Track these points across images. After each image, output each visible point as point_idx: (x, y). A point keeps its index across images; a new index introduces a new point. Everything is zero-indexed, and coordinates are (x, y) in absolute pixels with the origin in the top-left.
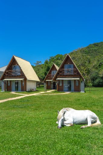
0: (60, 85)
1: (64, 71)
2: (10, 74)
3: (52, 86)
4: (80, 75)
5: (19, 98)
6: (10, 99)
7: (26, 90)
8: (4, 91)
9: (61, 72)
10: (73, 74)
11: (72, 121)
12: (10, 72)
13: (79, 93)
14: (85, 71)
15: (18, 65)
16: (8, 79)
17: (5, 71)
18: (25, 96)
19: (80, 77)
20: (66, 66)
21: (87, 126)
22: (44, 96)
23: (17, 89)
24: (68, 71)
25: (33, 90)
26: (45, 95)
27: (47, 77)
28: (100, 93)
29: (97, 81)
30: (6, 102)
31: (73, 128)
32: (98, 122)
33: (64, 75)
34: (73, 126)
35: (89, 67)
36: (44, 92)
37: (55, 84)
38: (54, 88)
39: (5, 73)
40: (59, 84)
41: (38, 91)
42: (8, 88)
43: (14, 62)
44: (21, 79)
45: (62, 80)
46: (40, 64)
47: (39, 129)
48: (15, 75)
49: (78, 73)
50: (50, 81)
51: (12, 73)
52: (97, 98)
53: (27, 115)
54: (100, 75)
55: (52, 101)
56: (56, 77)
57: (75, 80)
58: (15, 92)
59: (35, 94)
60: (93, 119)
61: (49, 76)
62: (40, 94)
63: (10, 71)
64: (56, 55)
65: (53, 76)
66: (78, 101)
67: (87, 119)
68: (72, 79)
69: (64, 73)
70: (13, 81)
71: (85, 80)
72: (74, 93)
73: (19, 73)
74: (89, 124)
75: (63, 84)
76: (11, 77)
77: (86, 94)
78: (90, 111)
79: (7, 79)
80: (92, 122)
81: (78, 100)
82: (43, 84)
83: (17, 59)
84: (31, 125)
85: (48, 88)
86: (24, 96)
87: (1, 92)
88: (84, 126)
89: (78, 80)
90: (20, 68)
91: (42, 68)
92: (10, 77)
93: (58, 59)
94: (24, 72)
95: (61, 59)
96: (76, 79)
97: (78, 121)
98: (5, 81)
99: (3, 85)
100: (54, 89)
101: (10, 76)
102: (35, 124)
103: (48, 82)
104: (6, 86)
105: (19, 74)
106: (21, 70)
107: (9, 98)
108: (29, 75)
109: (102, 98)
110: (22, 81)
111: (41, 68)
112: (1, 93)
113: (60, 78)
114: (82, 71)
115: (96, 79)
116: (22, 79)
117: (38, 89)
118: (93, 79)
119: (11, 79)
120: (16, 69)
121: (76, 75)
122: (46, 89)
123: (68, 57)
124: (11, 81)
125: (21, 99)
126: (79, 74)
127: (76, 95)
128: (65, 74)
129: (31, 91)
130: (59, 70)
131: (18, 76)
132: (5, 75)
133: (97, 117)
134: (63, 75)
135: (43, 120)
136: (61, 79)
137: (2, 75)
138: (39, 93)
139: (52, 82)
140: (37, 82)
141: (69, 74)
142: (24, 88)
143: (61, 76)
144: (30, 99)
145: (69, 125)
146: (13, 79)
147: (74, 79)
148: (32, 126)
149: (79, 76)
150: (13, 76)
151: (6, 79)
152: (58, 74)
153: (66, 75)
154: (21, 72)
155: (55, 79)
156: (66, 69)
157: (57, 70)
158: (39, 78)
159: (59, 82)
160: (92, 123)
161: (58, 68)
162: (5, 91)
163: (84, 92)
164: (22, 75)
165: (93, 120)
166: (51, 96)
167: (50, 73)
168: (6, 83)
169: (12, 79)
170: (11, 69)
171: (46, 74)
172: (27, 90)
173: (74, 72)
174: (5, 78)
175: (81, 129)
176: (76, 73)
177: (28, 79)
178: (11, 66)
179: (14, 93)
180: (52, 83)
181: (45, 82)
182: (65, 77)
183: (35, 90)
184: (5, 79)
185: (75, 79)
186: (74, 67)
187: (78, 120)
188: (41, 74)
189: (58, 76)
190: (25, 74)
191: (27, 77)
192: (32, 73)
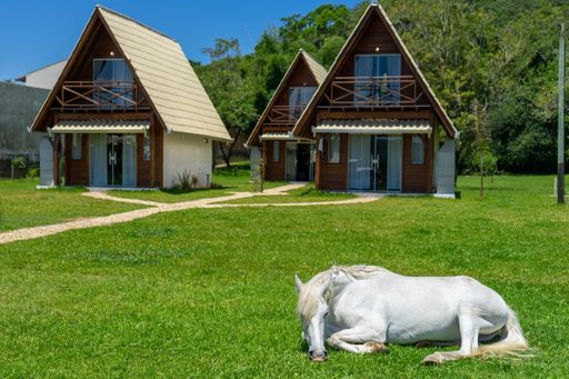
0: (331, 161)
1: (351, 87)
2: (81, 101)
3: (292, 163)
4: (433, 109)
5: (126, 220)
6: (80, 224)
7: (159, 184)
8: (52, 185)
9: (337, 92)
10: (397, 104)
11: (382, 326)
12: (81, 91)
13: (426, 201)
14: (463, 89)
15: (120, 53)
16: (73, 128)
17: (58, 89)
18: (155, 211)
19: (436, 119)
20: (364, 61)
21: (454, 354)
22: (251, 213)
23: (115, 178)
24: (374, 90)
25: (195, 181)
26: (253, 208)
27: (267, 120)
28: (536, 202)
29: (525, 139)
30: (59, 236)
31: (386, 363)
32: (515, 338)
33: (354, 110)
34: (387, 352)
35: (481, 71)
36: (249, 195)
37: (308, 157)
38: (303, 174)
39: (59, 94)
40: (325, 153)
41: (221, 188)
42: (74, 173)
43: (98, 42)
44: (136, 128)
45: (344, 136)
46: (232, 53)
47: (216, 365)
48: (106, 106)
49: (426, 98)
50: (283, 142)
51: (91, 96)
52: (518, 224)
53: (160, 297)
54: (541, 109)
55: (288, 236)
56: (313, 119)
57: (407, 137)
58: (109, 193)
59: (203, 203)
60: (487, 323)
61: (276, 115)
62: (230, 202)
63: (81, 84)
64: (314, 10)
65: (297, 113)
66: (421, 239)
67: (456, 322)
68: (395, 128)
69: (351, 98)
70: (98, 135)
71: (457, 134)
72: (400, 201)
73: (126, 94)
74: (469, 346)
75: (344, 152)
76: (88, 116)
77: (463, 204)
78: (475, 282)
79: (67, 128)
80: (480, 336)
81: (422, 231)
82: (246, 155)
83: (115, 23)
84: (176, 344)
85: (272, 175)
86: (149, 212)
87: (38, 187)
88: (439, 356)
89: (423, 136)
90: (132, 70)
91: (244, 74)
92: (81, 116)
93: (322, 30)
94: (149, 91)
95: (341, 29)
96: (414, 128)
97: (412, 329)
98: (58, 134)
99: (46, 155)
100: (298, 179)
101: (83, 112)
102: (198, 340)
103: (270, 143)
104: (63, 160)
105: (127, 101)
106: (136, 80)
107: (74, 216)
108: (175, 105)
109: (542, 225)
110: (139, 136)
111: (237, 75)
112: (38, 195)
113: (333, 121)
114: (447, 91)
115: (520, 129)
116: (142, 127)
117: (220, 180)
118: (504, 133)
119: (84, 128)
120: (109, 76)
121: (413, 109)
122: (259, 179)
123: (374, 15)
124: (85, 136)
125: (135, 223)
126: (429, 103)
127: (407, 208)
128: (357, 104)
129: (185, 188)
130: (329, 81)
131: (121, 112)
132: (53, 103)
133: (512, 314)
134: (348, 111)
135: (237, 323)
136: (334, 127)
137: (40, 106)
138: (227, 198)
139: (293, 147)
140: (217, 144)
141: (377, 102)
142: (153, 172)
143: (339, 115)
144: (181, 223)
145: (363, 349)
146: (95, 128)
147: (401, 128)
148: (180, 347)
149: (427, 115)
151: (61, 128)
152: (321, 101)
153: (362, 110)
154: (139, 91)
155: (305, 130)
156: (361, 79)
157: (316, 85)
158: (228, 126)
159: (325, 144)
160: (485, 339)
161: (320, 73)
162: (58, 182)
163: (453, 196)
164: (143, 108)
165: (488, 328)
166: (284, 214)
167: (282, 99)
168: (63, 145)
169: (90, 128)
170: (88, 76)
171: (260, 102)
172: (167, 183)
173: (402, 92)
174: (59, 122)
175: (424, 369)
176: (414, 101)
177: (170, 127)
178: (84, 62)
179: (103, 196)
180: (290, 152)
181: (256, 143)
182: (357, 121)
183: (203, 182)
184: (56, 128)
185: (408, 128)
186: (406, 68)
187: (411, 324)
188: (237, 103)
189: (323, 115)
190: (154, 100)
191: (163, 117)
192: (191, 96)
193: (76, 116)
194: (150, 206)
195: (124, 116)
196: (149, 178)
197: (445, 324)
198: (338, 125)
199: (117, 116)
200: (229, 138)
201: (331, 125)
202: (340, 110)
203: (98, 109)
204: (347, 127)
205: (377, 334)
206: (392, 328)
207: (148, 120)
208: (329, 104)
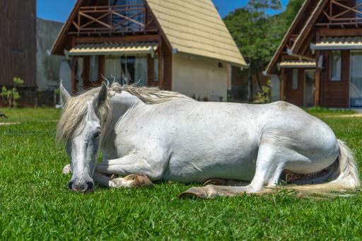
0: (333, 79)
2: (96, 25)
12: (95, 15)
17: (75, 14)
33: (353, 27)
39: (76, 19)
44: (144, 48)
45: (345, 54)
48: (117, 27)
51: (105, 20)
63: (95, 9)
69: (350, 14)
70: (111, 56)
73: (140, 20)
75: (345, 70)
76: (102, 39)
92: (97, 40)
94: (156, 14)
98: (76, 57)
101: (96, 35)
105: (138, 25)
110: (148, 56)
116: (150, 48)
119: (98, 50)
124: (101, 59)
131: (132, 34)
134: (347, 27)
136: (334, 44)
143: (339, 32)
146: (108, 50)
150: (107, 35)
151: (78, 50)
153: (361, 26)
164: (151, 30)
168: (81, 68)
169: (103, 50)
174: (77, 45)
177: (175, 47)
181: (275, 71)
182: (357, 38)
184: (73, 51)
189: (322, 32)
190: (161, 22)
191: (170, 39)
193: (92, 39)
195: (134, 38)
197: (241, 154)
198: (337, 42)
199: (128, 39)
200: (243, 62)
201: (330, 42)
202: (339, 27)
203: (110, 32)
204: (346, 44)
205: (148, 166)
206: (173, 159)
207: (156, 41)
208: (328, 21)
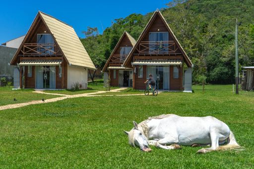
0: (139, 77)
1: (148, 46)
2: (32, 52)
3: (121, 80)
4: (182, 55)
5: (54, 101)
6: (34, 103)
7: (65, 87)
8: (19, 88)
9: (142, 48)
10: (167, 53)
12: (32, 47)
13: (180, 94)
14: (193, 48)
15: (49, 32)
16: (28, 63)
17: (22, 47)
18: (66, 98)
19: (185, 60)
20: (153, 35)
22: (108, 98)
23: (46, 85)
24: (157, 47)
25: (81, 86)
26: (108, 96)
27: (111, 61)
28: (226, 94)
29: (217, 70)
30: (26, 107)
31: (181, 153)
33: (149, 55)
34: (181, 149)
35: (200, 40)
36: (105, 92)
37: (128, 77)
38: (126, 83)
39: (22, 49)
40: (137, 74)
41: (91, 89)
42: (28, 83)
43: (40, 26)
44: (56, 63)
45: (145, 66)
46: (95, 33)
47: (108, 154)
48: (43, 54)
49: (179, 50)
50: (117, 70)
51: (36, 50)
52: (221, 102)
53: (76, 129)
54: (224, 57)
55: (126, 106)
56: (132, 59)
57: (171, 67)
58: (44, 91)
59: (85, 95)
61: (114, 59)
62: (97, 94)
63: (32, 45)
64: (128, 16)
65: (124, 58)
66: (182, 107)
68: (166, 63)
69: (148, 50)
71: (193, 66)
73: (51, 49)
75: (145, 73)
76: (35, 58)
77: (196, 95)
78: (214, 118)
79: (26, 63)
81: (182, 104)
82: (101, 77)
83: (49, 21)
84: (88, 147)
85: (113, 84)
86: (64, 98)
87: (13, 89)
88: (204, 150)
89: (178, 66)
90: (54, 39)
91: (99, 42)
92: (32, 58)
94: (61, 48)
96: (175, 63)
97: (190, 137)
98: (22, 66)
99: (16, 75)
100: (124, 86)
101: (33, 57)
102: (97, 145)
103: (112, 70)
104: (24, 77)
105: (52, 52)
106: (56, 43)
107: (31, 100)
109: (231, 102)
110: (57, 67)
111: (96, 43)
112: (14, 92)
113: (140, 60)
114: (186, 48)
115: (215, 66)
116: (58, 63)
117: (90, 87)
118: (210, 67)
119: (33, 63)
120: (44, 42)
121: (174, 55)
122: (108, 85)
123: (157, 16)
124: (33, 67)
125: (58, 101)
126: (181, 52)
127: (174, 96)
128: (150, 53)
129: (77, 89)
130: (138, 46)
131: (50, 56)
132: (20, 53)
134: (146, 55)
135: (113, 138)
136: (141, 63)
138: (95, 93)
139: (122, 72)
140: (90, 71)
141: (158, 52)
142: (63, 82)
143: (143, 58)
144: (78, 102)
145: (171, 147)
146: (38, 63)
147: (169, 63)
148: (90, 148)
149: (180, 57)
150: (38, 57)
151: (23, 63)
152: (135, 52)
153: (152, 55)
154: (57, 48)
155: (129, 64)
156: (152, 42)
157: (132, 46)
159: (137, 70)
160: (221, 143)
162: (21, 87)
163: (191, 92)
164: (58, 54)
165: (223, 138)
166: (122, 98)
167: (117, 52)
168: (24, 71)
169: (36, 63)
170: (35, 41)
171: (107, 54)
172: (69, 87)
173: (169, 48)
174: (23, 61)
175: (198, 155)
176: (174, 51)
177: (70, 63)
178: (33, 35)
179: (42, 93)
180: (120, 74)
181: (106, 70)
182: (150, 60)
183: (84, 87)
184: (21, 63)
185: (172, 63)
186: (171, 38)
187: (189, 135)
188: (97, 54)
189: (135, 57)
190: (63, 51)
191: (68, 59)
192: (79, 50)
193: (30, 58)
194: (63, 96)
195: (50, 58)
196: (61, 85)
198: (142, 62)
199: (47, 58)
200: (95, 68)
201: (139, 62)
202: (143, 55)
203: (39, 55)
204: (146, 63)
207: (61, 60)
208: (138, 53)
